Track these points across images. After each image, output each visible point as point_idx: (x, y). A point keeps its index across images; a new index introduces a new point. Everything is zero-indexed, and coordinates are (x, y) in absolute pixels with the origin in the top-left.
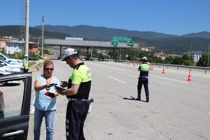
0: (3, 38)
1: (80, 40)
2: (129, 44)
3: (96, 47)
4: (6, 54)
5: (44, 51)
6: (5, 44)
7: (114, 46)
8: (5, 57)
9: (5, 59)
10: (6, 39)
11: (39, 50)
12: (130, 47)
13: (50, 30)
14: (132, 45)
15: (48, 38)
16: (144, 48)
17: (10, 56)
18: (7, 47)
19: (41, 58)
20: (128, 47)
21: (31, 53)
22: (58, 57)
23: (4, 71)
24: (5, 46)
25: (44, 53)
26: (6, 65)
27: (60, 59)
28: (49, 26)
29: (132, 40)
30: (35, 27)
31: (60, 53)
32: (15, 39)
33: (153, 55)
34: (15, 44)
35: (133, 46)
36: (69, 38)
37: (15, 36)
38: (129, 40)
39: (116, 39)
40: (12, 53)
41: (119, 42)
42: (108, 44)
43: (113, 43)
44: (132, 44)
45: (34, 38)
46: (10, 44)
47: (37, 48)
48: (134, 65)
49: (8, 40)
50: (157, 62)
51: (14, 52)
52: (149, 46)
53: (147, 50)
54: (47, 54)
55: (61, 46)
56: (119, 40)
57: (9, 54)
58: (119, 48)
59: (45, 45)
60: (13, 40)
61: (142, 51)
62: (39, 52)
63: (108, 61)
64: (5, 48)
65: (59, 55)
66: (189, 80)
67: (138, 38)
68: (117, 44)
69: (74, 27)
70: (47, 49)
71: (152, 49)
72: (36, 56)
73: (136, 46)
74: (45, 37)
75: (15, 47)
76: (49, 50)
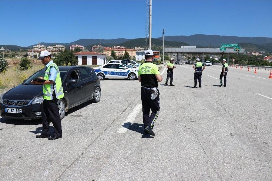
0: (134, 49)
1: (194, 48)
2: (236, 49)
3: (207, 53)
4: (136, 61)
5: (164, 58)
6: (135, 53)
7: (222, 52)
8: (135, 62)
9: (135, 64)
10: (136, 49)
11: (160, 57)
12: (237, 52)
13: (169, 40)
14: (238, 51)
15: (168, 47)
16: (254, 52)
17: (139, 62)
18: (137, 56)
19: (162, 63)
20: (235, 52)
21: (154, 59)
22: (176, 62)
23: (134, 70)
24: (135, 55)
25: (164, 60)
26: (136, 68)
27: (177, 63)
28: (169, 37)
29: (239, 46)
30: (158, 38)
31: (177, 59)
32: (142, 49)
33: (262, 59)
34: (142, 53)
35: (240, 51)
36: (184, 46)
37: (143, 47)
38: (236, 46)
39: (224, 45)
40: (140, 60)
41: (227, 48)
42: (217, 50)
43: (221, 50)
44: (239, 49)
45: (157, 47)
46: (139, 53)
47: (159, 55)
48: (237, 68)
49: (137, 50)
50: (263, 65)
51: (142, 60)
52: (259, 51)
53: (257, 54)
54: (167, 60)
55: (177, 53)
56: (226, 46)
57: (138, 61)
58: (227, 53)
59: (166, 53)
60: (141, 50)
61: (253, 55)
62: (160, 58)
63: (217, 65)
64: (135, 57)
65: (176, 60)
66: (270, 77)
67: (249, 43)
68: (225, 49)
69: (190, 36)
70: (168, 56)
71: (262, 54)
72: (158, 62)
73: (242, 51)
74: (166, 46)
75: (142, 55)
76: (169, 57)
